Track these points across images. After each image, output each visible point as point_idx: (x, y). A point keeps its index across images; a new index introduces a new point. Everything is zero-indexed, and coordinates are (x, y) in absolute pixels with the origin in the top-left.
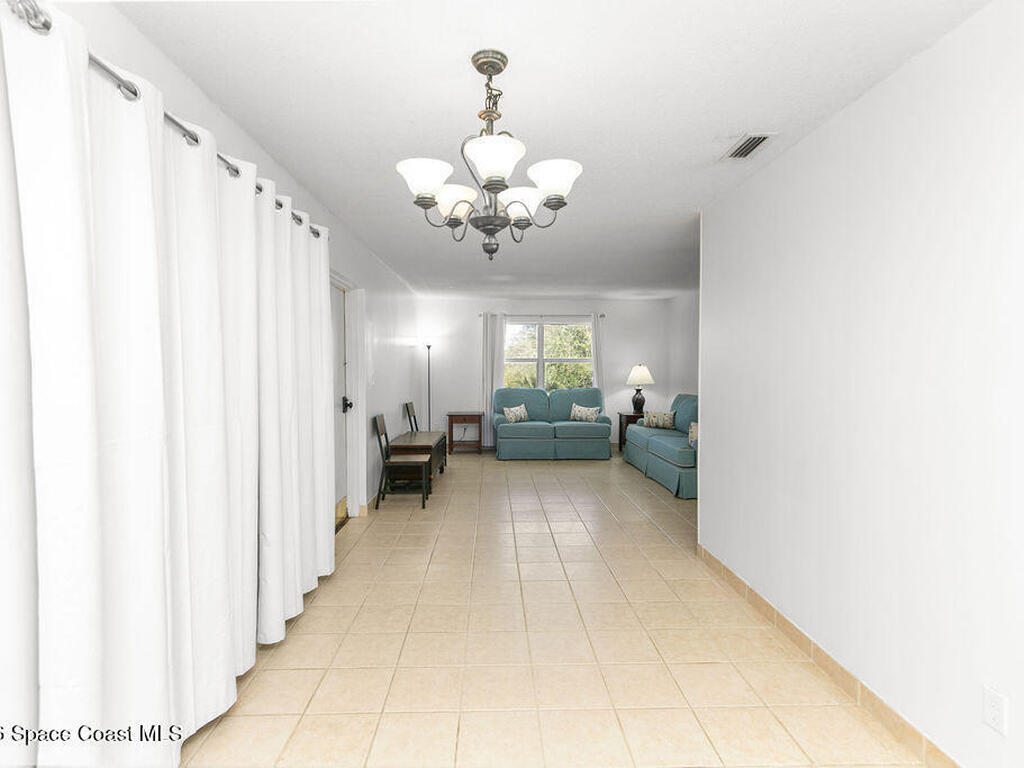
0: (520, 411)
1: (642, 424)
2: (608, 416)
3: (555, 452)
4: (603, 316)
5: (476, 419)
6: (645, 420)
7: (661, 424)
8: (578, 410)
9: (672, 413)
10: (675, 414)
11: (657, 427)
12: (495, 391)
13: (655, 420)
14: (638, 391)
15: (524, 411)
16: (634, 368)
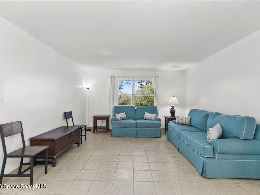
0: (123, 115)
1: (175, 122)
2: (160, 118)
3: (136, 134)
4: (158, 77)
5: (106, 118)
6: (177, 120)
7: (184, 123)
8: (147, 115)
9: (190, 118)
10: (191, 118)
11: (182, 124)
12: (114, 107)
13: (181, 121)
14: (173, 107)
15: (125, 115)
16: (171, 98)
